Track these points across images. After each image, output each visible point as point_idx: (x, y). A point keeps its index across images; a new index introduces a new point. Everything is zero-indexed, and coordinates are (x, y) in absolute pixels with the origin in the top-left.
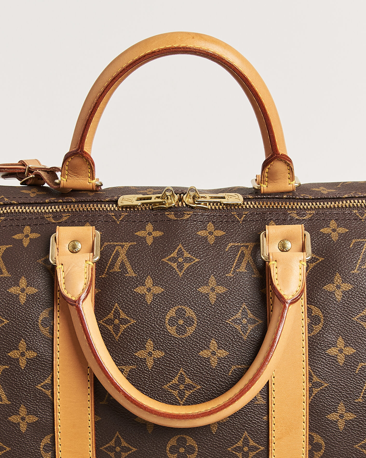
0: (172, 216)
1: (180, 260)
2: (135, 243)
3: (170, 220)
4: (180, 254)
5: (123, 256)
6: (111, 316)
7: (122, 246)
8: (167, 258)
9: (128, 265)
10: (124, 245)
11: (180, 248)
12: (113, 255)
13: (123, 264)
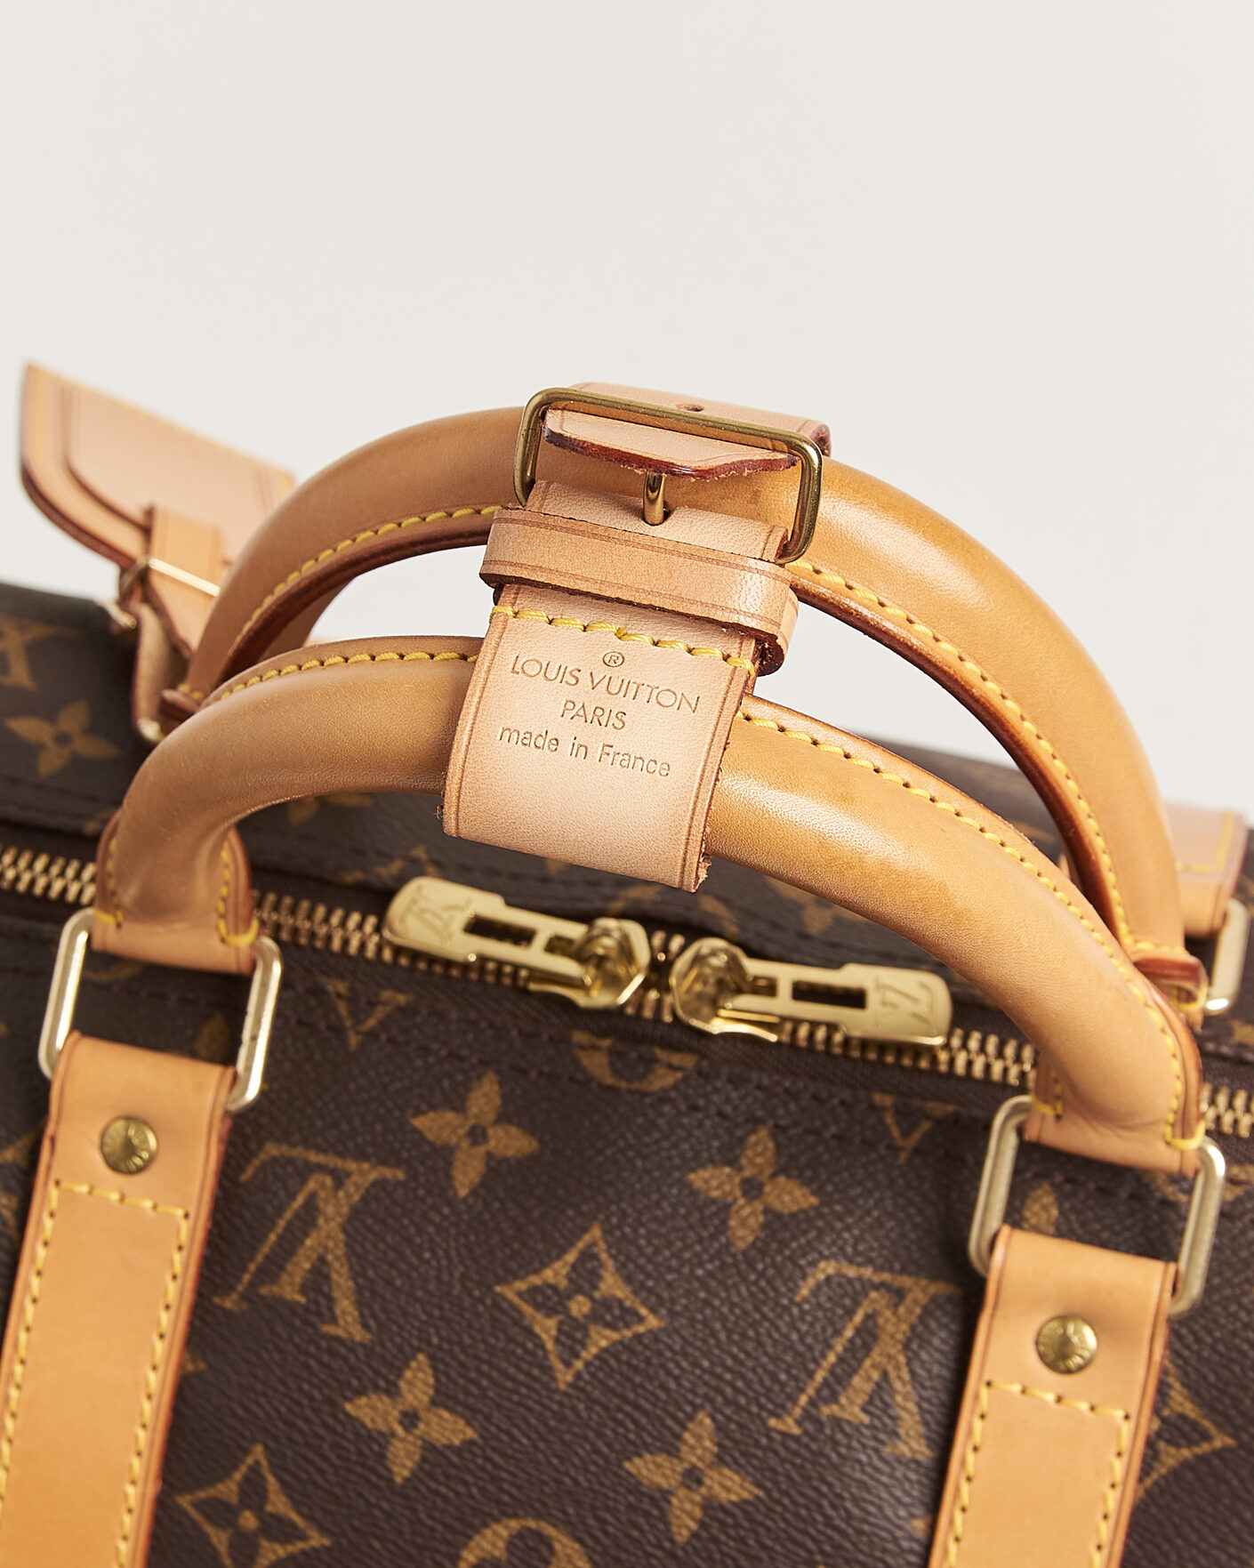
0: (597, 1064)
1: (580, 1306)
2: (400, 1175)
3: (585, 1081)
4: (585, 1276)
5: (327, 1236)
6: (228, 1489)
7: (340, 1179)
8: (521, 1285)
9: (342, 1282)
10: (348, 1174)
11: (594, 1244)
12: (288, 1215)
13: (319, 1273)
